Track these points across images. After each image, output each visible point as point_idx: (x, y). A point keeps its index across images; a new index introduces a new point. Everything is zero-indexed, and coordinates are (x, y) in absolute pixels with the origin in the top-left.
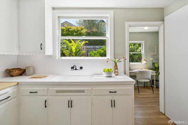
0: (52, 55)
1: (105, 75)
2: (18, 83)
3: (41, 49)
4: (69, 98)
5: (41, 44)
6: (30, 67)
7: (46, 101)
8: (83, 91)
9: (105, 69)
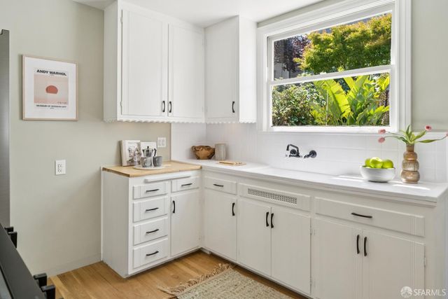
0: (255, 123)
1: (365, 177)
2: (201, 168)
3: (234, 112)
4: (268, 208)
5: (234, 102)
6: (220, 144)
7: (234, 204)
8: (293, 200)
9: (367, 161)
